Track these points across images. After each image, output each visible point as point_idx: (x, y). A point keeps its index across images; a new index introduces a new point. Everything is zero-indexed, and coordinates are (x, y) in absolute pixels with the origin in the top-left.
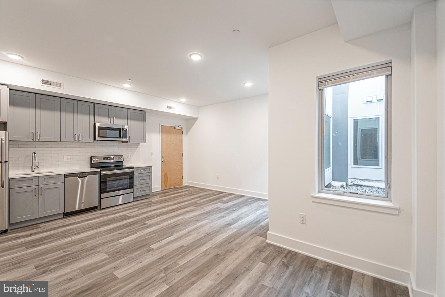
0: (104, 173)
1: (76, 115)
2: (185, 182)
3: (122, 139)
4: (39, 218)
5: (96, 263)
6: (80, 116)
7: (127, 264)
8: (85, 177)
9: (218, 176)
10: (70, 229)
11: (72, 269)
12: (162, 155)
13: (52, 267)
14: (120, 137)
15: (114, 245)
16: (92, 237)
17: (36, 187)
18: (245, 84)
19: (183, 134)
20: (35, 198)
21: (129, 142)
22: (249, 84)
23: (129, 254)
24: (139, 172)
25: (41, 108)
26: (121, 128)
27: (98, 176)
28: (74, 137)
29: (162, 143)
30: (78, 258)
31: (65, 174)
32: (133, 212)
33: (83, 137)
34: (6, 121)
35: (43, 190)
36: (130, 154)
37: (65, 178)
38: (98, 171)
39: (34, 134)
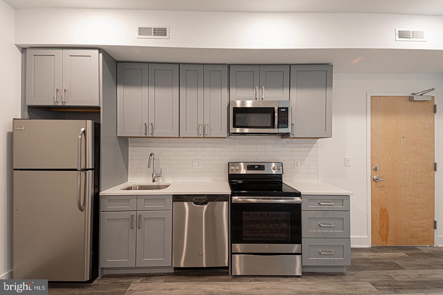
1: (200, 91)
3: (276, 130)
4: (136, 267)
6: (207, 91)
8: (205, 203)
14: (273, 127)
17: (133, 213)
19: (435, 112)
21: (292, 136)
24: (315, 206)
26: (276, 108)
28: (198, 130)
29: (372, 137)
31: (173, 195)
33: (211, 129)
34: (97, 104)
35: (143, 219)
36: (296, 161)
37: (173, 201)
38: (228, 195)
39: (147, 125)
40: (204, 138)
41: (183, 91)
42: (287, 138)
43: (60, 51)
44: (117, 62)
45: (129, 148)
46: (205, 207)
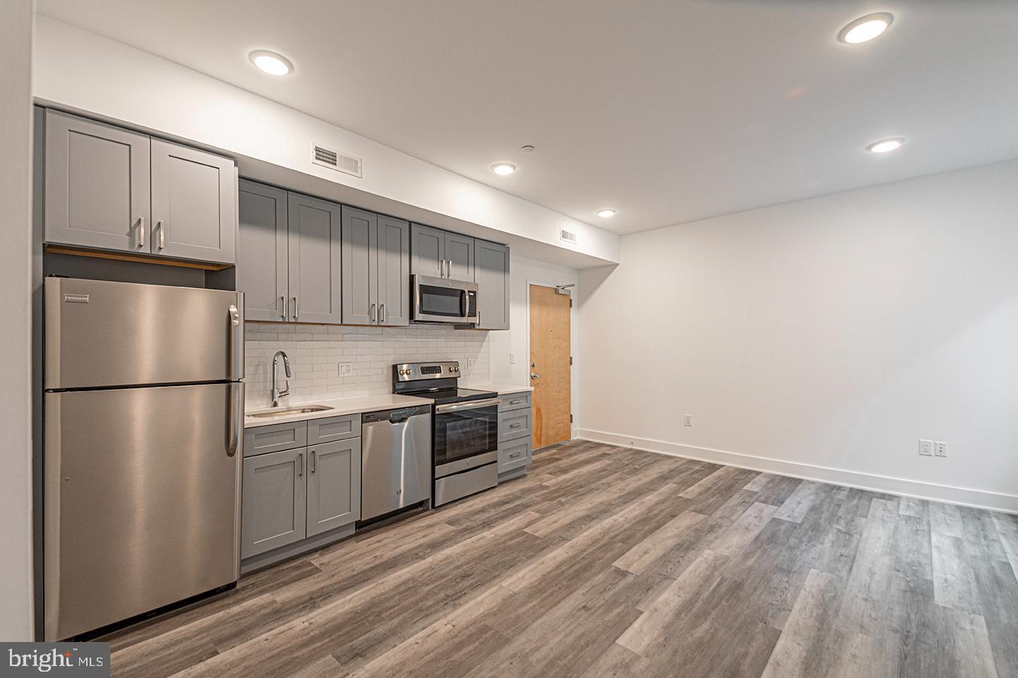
0: (441, 408)
2: (577, 431)
3: (464, 319)
4: (307, 539)
6: (382, 255)
8: (403, 420)
9: (688, 418)
12: (531, 361)
14: (462, 315)
17: (301, 451)
18: (869, 148)
19: (571, 306)
20: (298, 481)
21: (478, 327)
22: (886, 147)
24: (508, 407)
25: (300, 233)
26: (466, 290)
27: (427, 417)
28: (369, 313)
29: (531, 329)
31: (362, 413)
33: (388, 314)
34: (233, 262)
35: (317, 458)
36: (469, 359)
37: (363, 422)
38: (430, 404)
39: (286, 302)
40: (378, 324)
42: (470, 329)
46: (406, 425)
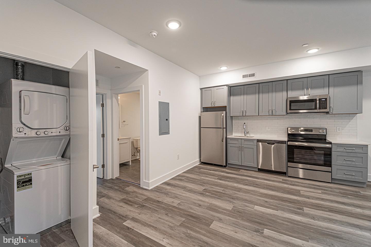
1: (270, 94)
3: (319, 111)
4: (242, 165)
5: (219, 207)
6: (274, 94)
7: (229, 224)
8: (273, 144)
10: (247, 180)
11: (209, 201)
13: (207, 194)
14: (316, 108)
15: (247, 206)
16: (247, 191)
17: (240, 145)
20: (239, 152)
21: (331, 113)
23: (242, 219)
24: (342, 150)
25: (247, 94)
26: (318, 99)
27: (285, 145)
28: (269, 112)
30: (221, 198)
31: (257, 140)
32: (314, 192)
33: (276, 112)
34: (226, 105)
35: (244, 148)
36: (338, 127)
37: (257, 142)
38: (286, 141)
39: (243, 111)
40: (272, 115)
41: (261, 95)
42: (327, 114)
43: (213, 88)
44: (231, 87)
45: (233, 121)
46: (273, 146)
